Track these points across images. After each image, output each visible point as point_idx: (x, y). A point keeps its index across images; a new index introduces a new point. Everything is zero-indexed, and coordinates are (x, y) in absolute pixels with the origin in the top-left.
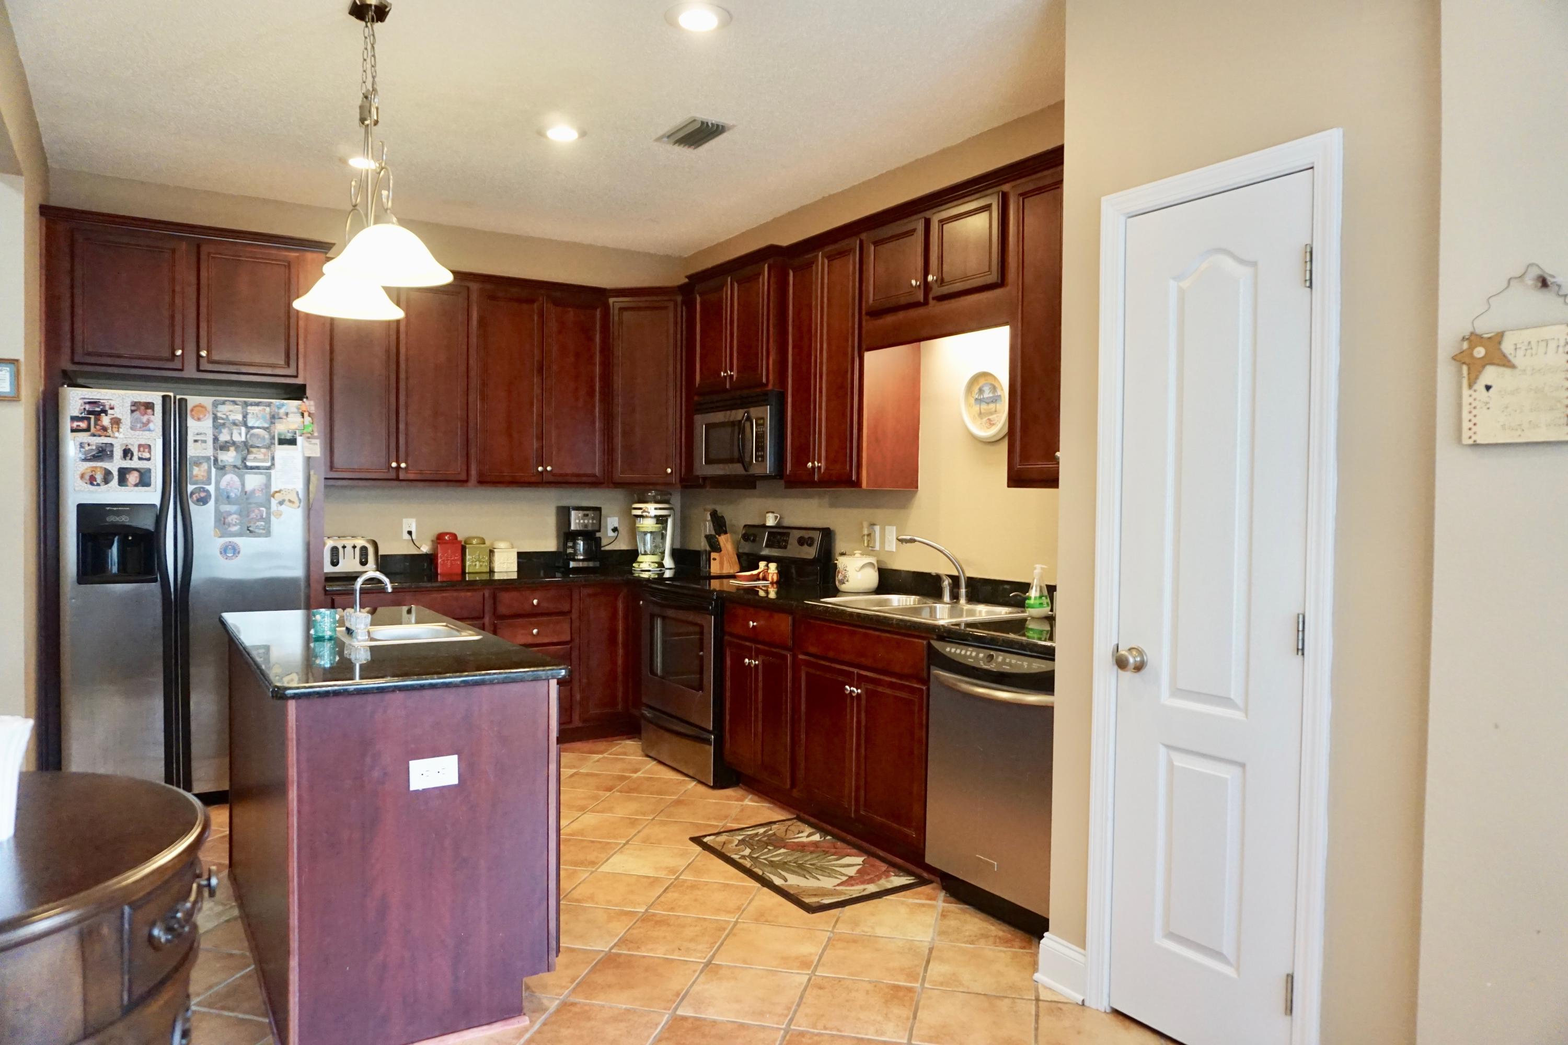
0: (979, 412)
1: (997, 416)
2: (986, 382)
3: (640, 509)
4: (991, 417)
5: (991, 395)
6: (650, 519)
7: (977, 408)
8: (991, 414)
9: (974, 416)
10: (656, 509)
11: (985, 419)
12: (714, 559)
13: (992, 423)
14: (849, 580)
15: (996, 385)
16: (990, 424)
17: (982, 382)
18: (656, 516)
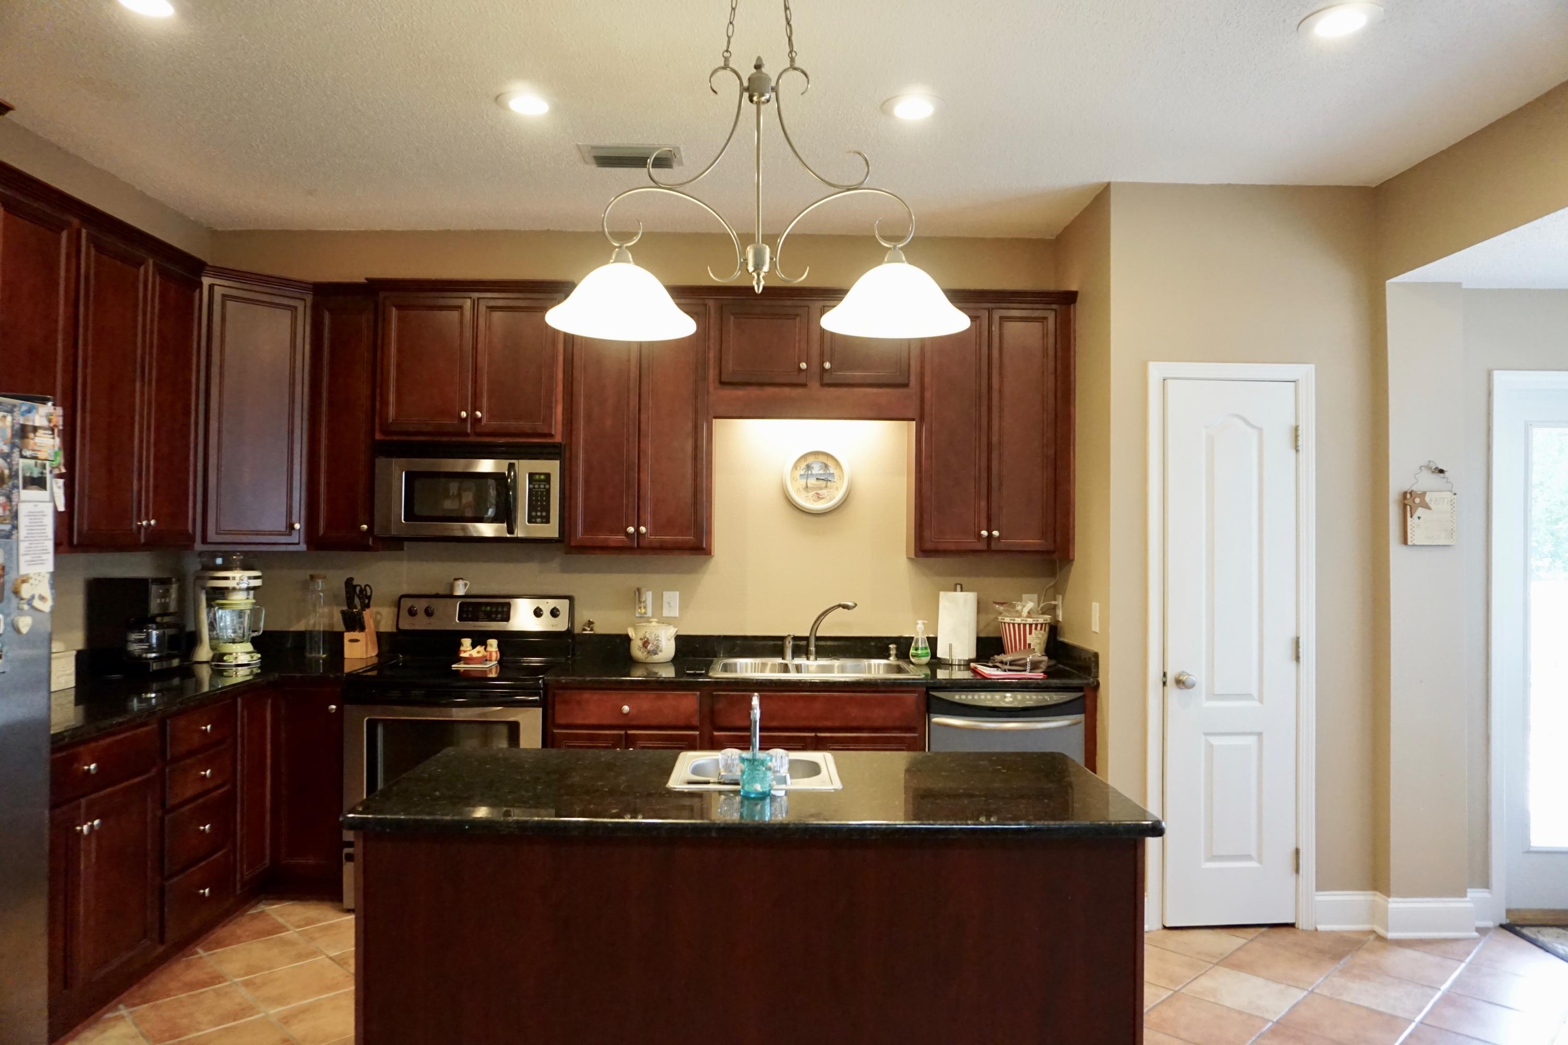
0: (805, 486)
1: (828, 492)
2: (817, 460)
3: (226, 578)
4: (819, 492)
5: (822, 472)
6: (241, 593)
7: (803, 482)
8: (821, 489)
9: (799, 489)
10: (250, 578)
11: (812, 493)
12: (352, 641)
13: (820, 497)
14: (663, 650)
15: (830, 463)
16: (818, 498)
17: (810, 460)
18: (249, 589)
